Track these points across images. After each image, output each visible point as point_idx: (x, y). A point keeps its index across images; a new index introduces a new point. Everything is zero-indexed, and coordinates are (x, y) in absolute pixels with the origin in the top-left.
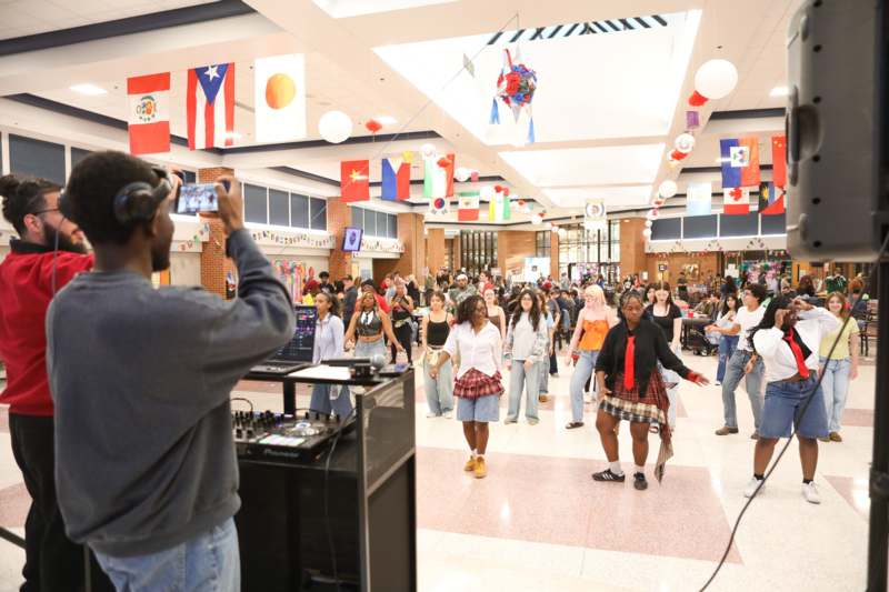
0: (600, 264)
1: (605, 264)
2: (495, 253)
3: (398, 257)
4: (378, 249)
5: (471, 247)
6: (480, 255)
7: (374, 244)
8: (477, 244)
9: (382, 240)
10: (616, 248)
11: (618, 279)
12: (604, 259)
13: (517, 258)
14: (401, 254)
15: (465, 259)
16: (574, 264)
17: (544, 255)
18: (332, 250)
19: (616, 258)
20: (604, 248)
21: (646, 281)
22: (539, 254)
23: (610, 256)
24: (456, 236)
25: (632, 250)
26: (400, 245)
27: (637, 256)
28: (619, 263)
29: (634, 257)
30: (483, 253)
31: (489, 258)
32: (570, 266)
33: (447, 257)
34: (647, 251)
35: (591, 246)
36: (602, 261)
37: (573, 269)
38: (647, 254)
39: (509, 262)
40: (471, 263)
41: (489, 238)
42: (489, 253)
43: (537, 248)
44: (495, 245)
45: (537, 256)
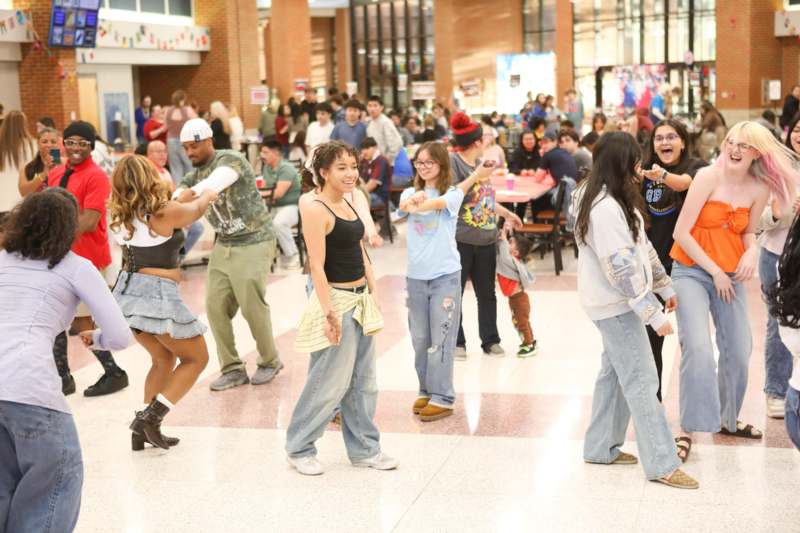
0: (668, 67)
1: (681, 66)
2: (431, 49)
3: (196, 61)
4: (145, 42)
5: (373, 36)
6: (394, 53)
7: (133, 32)
8: (387, 25)
9: (151, 19)
10: (707, 29)
11: (712, 98)
12: (678, 54)
13: (480, 58)
14: (203, 54)
15: (362, 62)
16: (609, 69)
17: (541, 50)
18: (25, 47)
19: (705, 52)
20: (679, 28)
21: (775, 103)
22: (530, 46)
23: (691, 48)
24: (339, 11)
25: (744, 31)
26: (200, 32)
27: (754, 44)
28: (712, 63)
29: (748, 48)
30: (402, 49)
31: (415, 60)
32: (600, 73)
33: (320, 59)
34: (780, 30)
35: (648, 24)
36: (672, 59)
37: (607, 79)
38: (781, 39)
39: (459, 68)
40: (374, 72)
41: (414, 14)
42: (415, 49)
43: (524, 32)
44: (430, 28)
45: (524, 50)
